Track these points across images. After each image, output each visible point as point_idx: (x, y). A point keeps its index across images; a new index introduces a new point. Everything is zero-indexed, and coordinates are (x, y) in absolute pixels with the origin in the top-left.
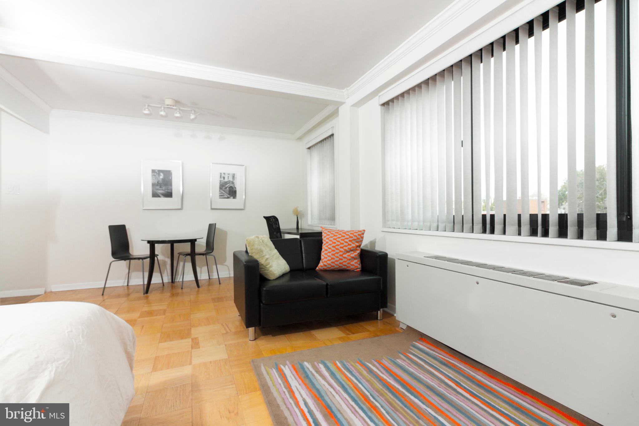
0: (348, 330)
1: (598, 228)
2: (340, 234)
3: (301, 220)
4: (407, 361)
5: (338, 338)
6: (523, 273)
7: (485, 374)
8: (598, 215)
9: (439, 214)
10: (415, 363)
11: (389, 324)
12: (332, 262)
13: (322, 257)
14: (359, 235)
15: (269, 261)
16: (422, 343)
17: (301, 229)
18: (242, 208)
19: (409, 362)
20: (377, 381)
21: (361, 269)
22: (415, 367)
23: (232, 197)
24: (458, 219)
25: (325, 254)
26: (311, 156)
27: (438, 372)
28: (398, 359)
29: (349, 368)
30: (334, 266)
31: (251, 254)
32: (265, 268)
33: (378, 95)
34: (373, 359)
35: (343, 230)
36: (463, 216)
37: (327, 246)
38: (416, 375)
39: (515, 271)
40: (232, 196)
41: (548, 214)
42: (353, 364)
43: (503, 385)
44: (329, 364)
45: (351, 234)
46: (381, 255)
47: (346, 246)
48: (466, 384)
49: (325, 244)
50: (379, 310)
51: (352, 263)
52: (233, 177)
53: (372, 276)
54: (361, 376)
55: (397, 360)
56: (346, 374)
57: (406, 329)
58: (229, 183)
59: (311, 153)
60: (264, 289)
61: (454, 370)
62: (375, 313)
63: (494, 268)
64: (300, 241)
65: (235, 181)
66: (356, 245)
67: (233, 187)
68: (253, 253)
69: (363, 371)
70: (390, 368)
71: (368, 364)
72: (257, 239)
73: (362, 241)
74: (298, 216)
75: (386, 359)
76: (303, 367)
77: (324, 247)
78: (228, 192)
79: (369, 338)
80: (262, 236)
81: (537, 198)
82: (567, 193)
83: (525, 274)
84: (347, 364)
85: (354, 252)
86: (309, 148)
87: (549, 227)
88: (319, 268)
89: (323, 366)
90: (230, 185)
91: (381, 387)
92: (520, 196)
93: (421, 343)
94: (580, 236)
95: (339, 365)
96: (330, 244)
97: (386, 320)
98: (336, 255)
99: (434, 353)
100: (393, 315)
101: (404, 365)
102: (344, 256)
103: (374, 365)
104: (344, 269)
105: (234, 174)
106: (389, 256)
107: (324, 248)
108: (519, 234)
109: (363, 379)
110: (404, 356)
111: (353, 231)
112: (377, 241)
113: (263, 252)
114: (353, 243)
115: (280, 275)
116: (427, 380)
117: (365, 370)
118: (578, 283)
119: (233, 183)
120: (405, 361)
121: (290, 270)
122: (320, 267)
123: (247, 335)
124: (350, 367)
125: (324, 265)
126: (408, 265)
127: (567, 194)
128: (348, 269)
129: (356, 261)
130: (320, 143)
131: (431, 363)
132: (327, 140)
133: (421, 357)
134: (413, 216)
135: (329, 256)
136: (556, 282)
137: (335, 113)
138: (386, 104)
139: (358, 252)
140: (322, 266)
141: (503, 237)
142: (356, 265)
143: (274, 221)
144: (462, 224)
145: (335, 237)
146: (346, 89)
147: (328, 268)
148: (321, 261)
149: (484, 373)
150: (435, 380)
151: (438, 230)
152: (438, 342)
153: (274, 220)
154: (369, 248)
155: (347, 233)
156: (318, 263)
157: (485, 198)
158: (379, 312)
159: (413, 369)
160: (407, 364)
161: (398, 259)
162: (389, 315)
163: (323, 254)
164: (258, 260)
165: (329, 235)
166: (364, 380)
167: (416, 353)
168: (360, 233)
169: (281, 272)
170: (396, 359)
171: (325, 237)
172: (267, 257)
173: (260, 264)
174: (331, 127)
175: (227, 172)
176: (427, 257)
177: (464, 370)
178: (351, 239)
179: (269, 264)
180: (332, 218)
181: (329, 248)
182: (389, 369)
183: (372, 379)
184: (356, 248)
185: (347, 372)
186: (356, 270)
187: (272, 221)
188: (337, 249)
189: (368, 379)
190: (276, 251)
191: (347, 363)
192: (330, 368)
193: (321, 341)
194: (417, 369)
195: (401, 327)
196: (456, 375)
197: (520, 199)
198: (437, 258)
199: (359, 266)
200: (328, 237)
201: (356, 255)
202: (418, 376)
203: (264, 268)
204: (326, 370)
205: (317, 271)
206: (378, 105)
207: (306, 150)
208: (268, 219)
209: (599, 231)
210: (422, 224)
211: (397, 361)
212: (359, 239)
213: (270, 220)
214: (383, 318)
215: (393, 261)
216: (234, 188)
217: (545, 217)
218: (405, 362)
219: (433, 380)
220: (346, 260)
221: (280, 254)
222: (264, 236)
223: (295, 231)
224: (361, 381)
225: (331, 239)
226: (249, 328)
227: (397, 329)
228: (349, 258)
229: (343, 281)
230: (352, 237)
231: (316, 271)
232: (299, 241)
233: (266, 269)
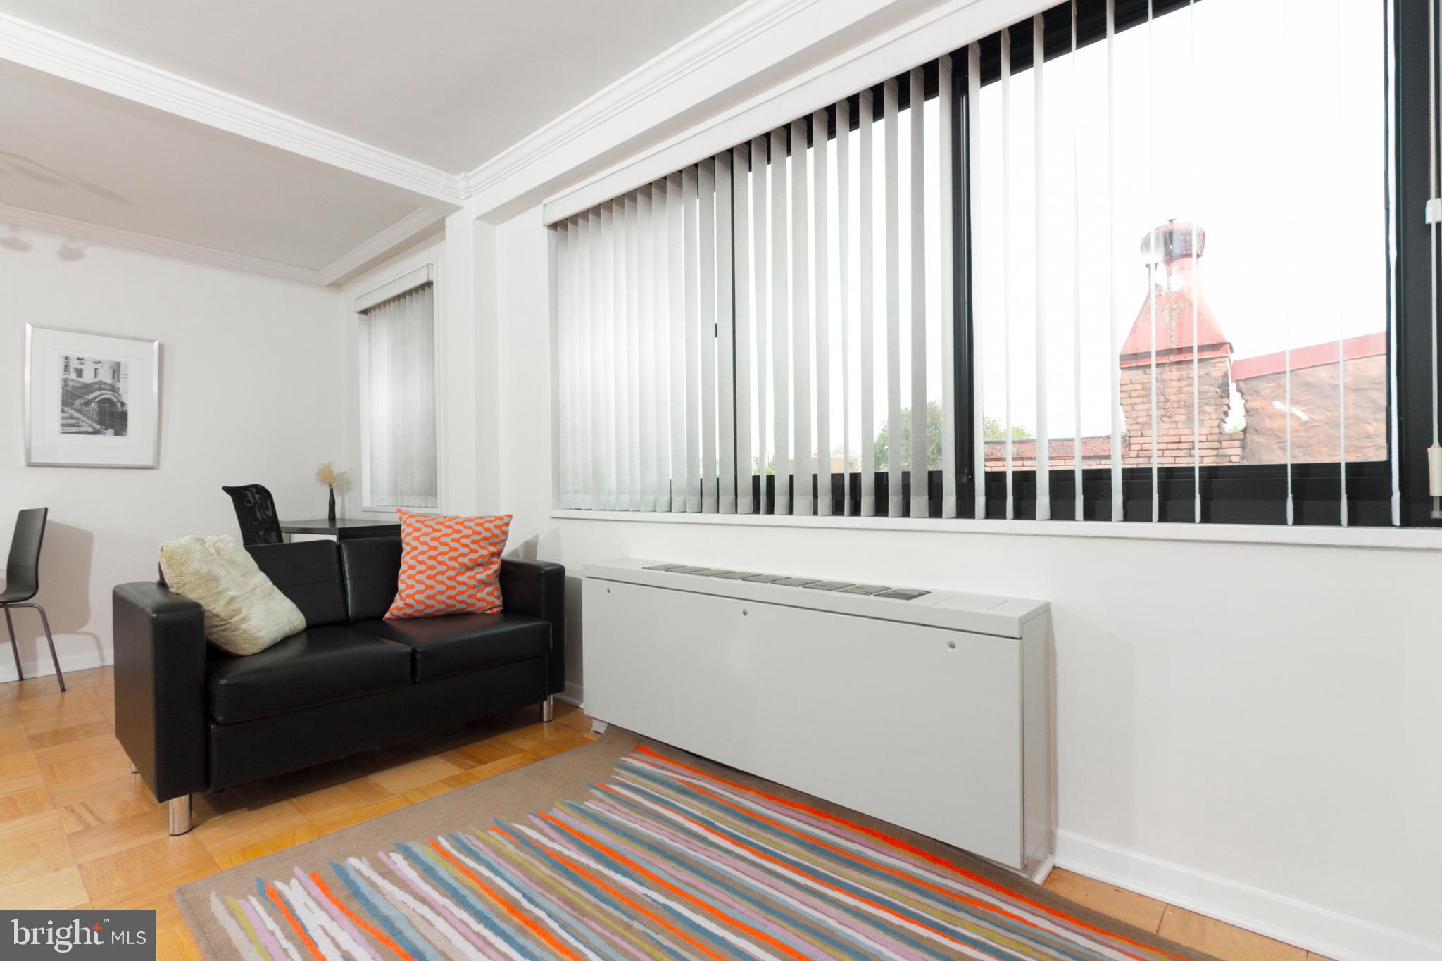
0: (471, 757)
1: (930, 498)
2: (450, 527)
3: (343, 498)
4: (608, 800)
5: (441, 781)
6: (822, 586)
7: (758, 795)
8: (931, 474)
9: (673, 475)
10: (625, 802)
11: (569, 727)
12: (428, 597)
13: (401, 586)
14: (496, 527)
15: (239, 605)
16: (639, 757)
17: (343, 520)
18: (150, 462)
19: (613, 803)
20: (540, 861)
21: (501, 608)
22: (624, 809)
23: (111, 431)
24: (710, 487)
25: (410, 577)
26: (370, 333)
27: (671, 810)
28: (587, 801)
29: (470, 845)
30: (432, 606)
31: (178, 588)
32: (226, 624)
33: (541, 202)
34: (532, 814)
35: (457, 517)
36: (718, 479)
37: (414, 558)
38: (627, 828)
39: (808, 584)
40: (112, 428)
41: (860, 474)
42: (481, 834)
43: (789, 809)
44: (417, 848)
45: (477, 524)
46: (552, 570)
47: (464, 555)
48: (726, 822)
49: (408, 553)
50: (546, 699)
51: (479, 595)
52: (116, 370)
53: (527, 622)
54: (501, 858)
55: (586, 803)
56: (464, 863)
57: (605, 732)
58: (100, 389)
59: (370, 326)
60: (223, 682)
61: (703, 800)
62: (535, 707)
63: (774, 580)
64: (339, 548)
65: (121, 385)
66: (489, 551)
67: (116, 400)
68: (184, 585)
69: (505, 846)
70: (570, 824)
71: (518, 826)
72: (197, 545)
73: (504, 541)
74: (334, 486)
75: (561, 807)
76: (342, 873)
77: (406, 560)
78: (95, 416)
79: (520, 767)
80: (215, 538)
81: (842, 456)
82: (886, 447)
83: (825, 586)
84: (467, 838)
85: (485, 569)
86: (365, 312)
87: (861, 497)
88: (392, 614)
89: (403, 855)
90: (101, 395)
91: (549, 872)
92: (817, 452)
93: (637, 756)
94: (906, 512)
95: (445, 844)
96: (423, 553)
97: (563, 720)
98: (439, 578)
99: (664, 772)
100: (578, 707)
101: (600, 812)
102: (460, 578)
103: (533, 827)
104: (459, 612)
105: (118, 364)
106: (567, 574)
107: (406, 563)
108: (815, 513)
109: (506, 865)
110: (601, 791)
111: (482, 518)
112: (540, 539)
113: (218, 581)
114: (482, 547)
115: (276, 639)
116: (650, 832)
117: (510, 842)
118: (905, 594)
119: (114, 389)
120: (601, 801)
121: (307, 624)
122: (395, 612)
123: (164, 824)
124: (473, 845)
125: (406, 604)
126: (611, 590)
127: (887, 449)
128: (470, 609)
129: (489, 589)
130: (396, 302)
131: (657, 794)
132: (414, 294)
133: (637, 786)
134: (619, 482)
135: (419, 582)
136: (871, 597)
137: (434, 232)
138: (559, 226)
139: (496, 567)
140: (399, 609)
141: (788, 519)
142: (491, 599)
143: (258, 501)
144: (716, 497)
145: (436, 535)
146: (463, 174)
147: (417, 611)
148: (397, 597)
149: (758, 792)
150: (666, 828)
151: (671, 511)
152: (671, 748)
153: (257, 496)
154: (520, 558)
155: (467, 524)
156: (391, 600)
157: (758, 455)
158: (545, 703)
159: (619, 816)
160: (607, 807)
161: (589, 577)
162: (569, 708)
163: (402, 577)
164: (201, 602)
165: (419, 530)
166: (509, 867)
167: (626, 781)
168: (499, 523)
169: (277, 631)
170: (583, 802)
171: (408, 535)
172: (232, 593)
173: (207, 614)
174: (426, 263)
175: (88, 355)
176: (650, 568)
177: (722, 795)
178: (476, 537)
179: (238, 612)
180: (430, 491)
181: (421, 563)
182: (569, 828)
183: (529, 858)
184: (490, 559)
185: (466, 856)
186: (489, 612)
187: (252, 499)
188: (440, 563)
189: (520, 860)
190: (262, 576)
191: (466, 836)
192: (419, 858)
193: (398, 797)
194: (628, 814)
195: (596, 730)
196: (706, 808)
197: (816, 456)
198: (669, 568)
199: (498, 602)
200: (416, 534)
201: (488, 576)
202: (631, 828)
203: (222, 625)
204: (409, 865)
205: (387, 621)
206: (542, 225)
207: (358, 315)
208: (237, 494)
209: (932, 501)
210: (638, 497)
211: (586, 806)
212: (496, 536)
213: (246, 495)
214: (554, 717)
215: (577, 584)
216: (119, 404)
217: (855, 478)
218: (603, 804)
219: (662, 829)
220: (463, 588)
221: (274, 584)
222: (222, 537)
223: (326, 525)
224: (502, 870)
225: (427, 539)
226: (170, 801)
227: (586, 736)
228: (472, 582)
229: (456, 639)
230: (479, 533)
231: (384, 622)
232: (335, 547)
233: (228, 626)
